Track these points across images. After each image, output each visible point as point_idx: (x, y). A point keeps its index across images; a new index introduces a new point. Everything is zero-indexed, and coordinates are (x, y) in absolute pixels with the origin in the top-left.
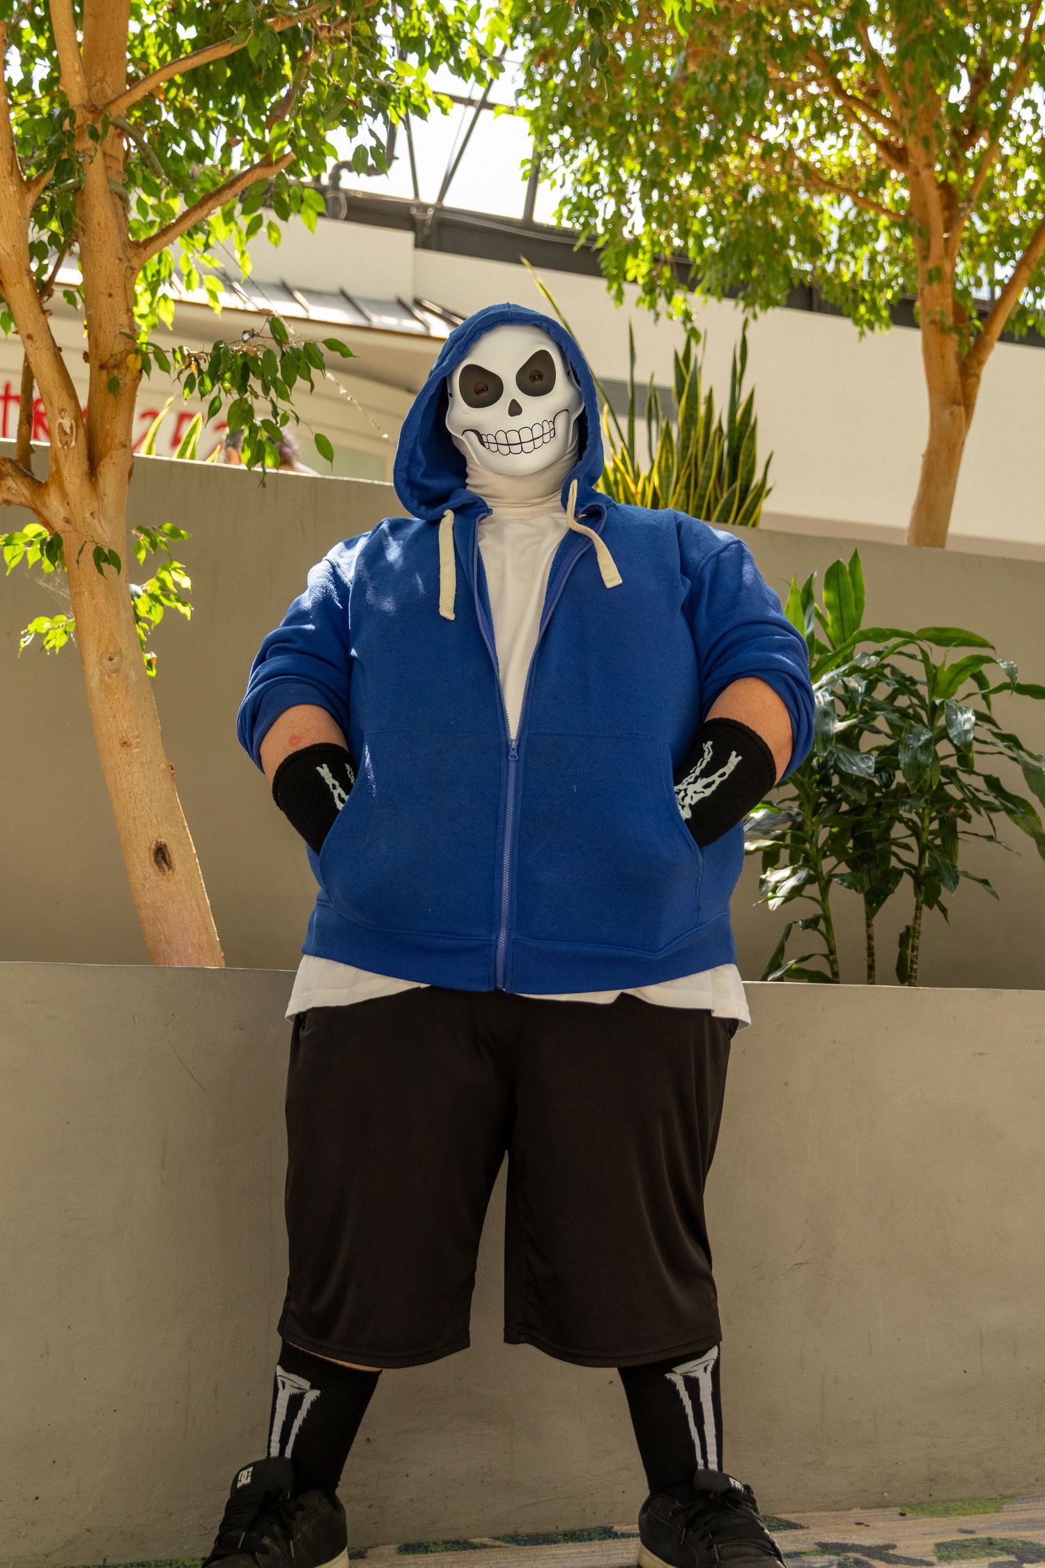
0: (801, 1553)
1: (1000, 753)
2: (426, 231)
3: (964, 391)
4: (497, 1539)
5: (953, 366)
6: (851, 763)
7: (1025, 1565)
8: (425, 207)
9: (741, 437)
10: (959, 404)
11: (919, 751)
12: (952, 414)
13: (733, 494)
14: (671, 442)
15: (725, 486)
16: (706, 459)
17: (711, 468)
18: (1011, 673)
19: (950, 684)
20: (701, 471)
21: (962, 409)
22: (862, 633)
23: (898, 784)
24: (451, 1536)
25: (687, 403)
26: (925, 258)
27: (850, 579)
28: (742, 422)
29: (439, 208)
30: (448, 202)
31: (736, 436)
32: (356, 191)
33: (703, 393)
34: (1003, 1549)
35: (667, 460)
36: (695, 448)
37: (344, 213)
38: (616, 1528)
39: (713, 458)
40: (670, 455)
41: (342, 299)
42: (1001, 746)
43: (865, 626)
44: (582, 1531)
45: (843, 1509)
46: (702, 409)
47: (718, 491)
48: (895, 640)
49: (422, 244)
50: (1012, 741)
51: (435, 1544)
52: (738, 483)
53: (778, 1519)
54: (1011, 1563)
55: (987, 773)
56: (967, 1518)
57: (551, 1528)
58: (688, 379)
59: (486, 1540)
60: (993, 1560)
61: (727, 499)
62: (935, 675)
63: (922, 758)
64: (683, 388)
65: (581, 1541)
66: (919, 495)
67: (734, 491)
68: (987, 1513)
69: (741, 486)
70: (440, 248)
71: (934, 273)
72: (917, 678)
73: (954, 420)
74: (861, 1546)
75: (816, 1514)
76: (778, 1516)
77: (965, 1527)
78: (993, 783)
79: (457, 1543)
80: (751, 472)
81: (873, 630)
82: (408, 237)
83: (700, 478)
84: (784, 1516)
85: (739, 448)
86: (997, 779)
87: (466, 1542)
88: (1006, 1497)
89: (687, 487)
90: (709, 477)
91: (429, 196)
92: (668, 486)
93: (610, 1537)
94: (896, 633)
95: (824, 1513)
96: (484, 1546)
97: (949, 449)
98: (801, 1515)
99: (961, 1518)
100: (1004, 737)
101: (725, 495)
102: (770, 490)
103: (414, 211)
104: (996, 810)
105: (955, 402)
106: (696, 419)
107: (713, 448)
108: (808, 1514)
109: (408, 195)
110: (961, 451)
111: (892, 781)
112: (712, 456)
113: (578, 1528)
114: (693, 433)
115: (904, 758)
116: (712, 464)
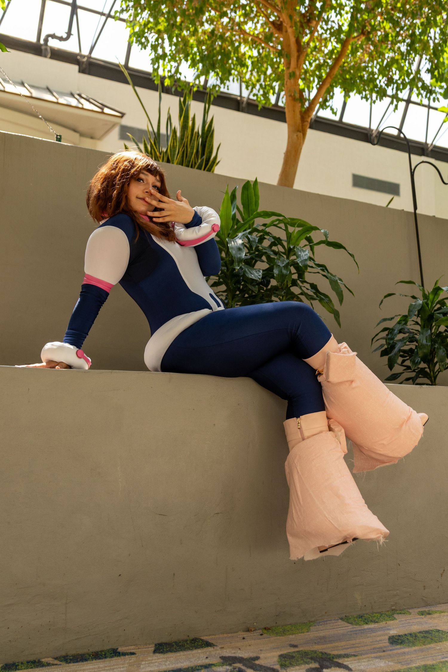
0: (212, 665)
1: (318, 273)
2: (84, 66)
3: (302, 128)
4: (56, 659)
5: (298, 116)
6: (252, 274)
7: (324, 670)
8: (84, 57)
9: (207, 137)
10: (300, 132)
11: (283, 268)
12: (297, 136)
13: (202, 161)
14: (176, 136)
15: (200, 156)
16: (191, 145)
17: (193, 149)
18: (326, 235)
19: (297, 240)
20: (189, 150)
21: (301, 134)
22: (258, 213)
23: (271, 286)
24: (31, 658)
25: (184, 119)
26: (288, 68)
27: (253, 191)
28: (207, 131)
29: (89, 57)
30: (93, 55)
31: (205, 136)
32: (54, 48)
33: (191, 116)
34: (312, 658)
35: (174, 143)
36: (187, 140)
37: (49, 55)
38: (120, 649)
39: (194, 145)
40: (175, 141)
41: (47, 91)
42: (318, 269)
43: (260, 210)
44: (101, 651)
45: (234, 632)
46: (190, 123)
47: (196, 160)
48: (274, 218)
49: (82, 71)
50: (323, 267)
51: (22, 663)
52: (205, 157)
53: (202, 640)
54: (316, 669)
55: (311, 282)
56: (294, 636)
57: (85, 651)
58: (184, 109)
59: (50, 660)
60: (308, 666)
61: (200, 163)
62: (291, 236)
63: (284, 272)
64: (182, 114)
65: (100, 659)
66: (282, 169)
67: (203, 160)
68: (303, 632)
69: (206, 158)
70: (90, 73)
71: (292, 74)
72: (281, 238)
73: (298, 139)
74: (242, 658)
75: (221, 636)
76: (202, 638)
77: (292, 643)
78: (314, 287)
79: (34, 662)
80: (211, 152)
81: (263, 212)
82: (76, 68)
83: (188, 153)
84: (205, 638)
85: (206, 142)
86: (316, 285)
87: (39, 661)
88: (312, 622)
89: (183, 157)
90: (192, 153)
91: (85, 52)
92: (174, 155)
93: (115, 655)
94: (274, 214)
95: (225, 635)
96: (48, 665)
97: (295, 151)
98: (213, 637)
99: (291, 636)
100: (319, 265)
101: (199, 161)
102: (219, 162)
103: (79, 57)
104: (314, 299)
105: (299, 131)
106: (188, 127)
107: (194, 140)
108: (217, 636)
109: (77, 51)
110: (300, 152)
111: (269, 284)
112: (194, 144)
113: (100, 650)
114: (186, 132)
115: (276, 271)
116: (194, 147)
